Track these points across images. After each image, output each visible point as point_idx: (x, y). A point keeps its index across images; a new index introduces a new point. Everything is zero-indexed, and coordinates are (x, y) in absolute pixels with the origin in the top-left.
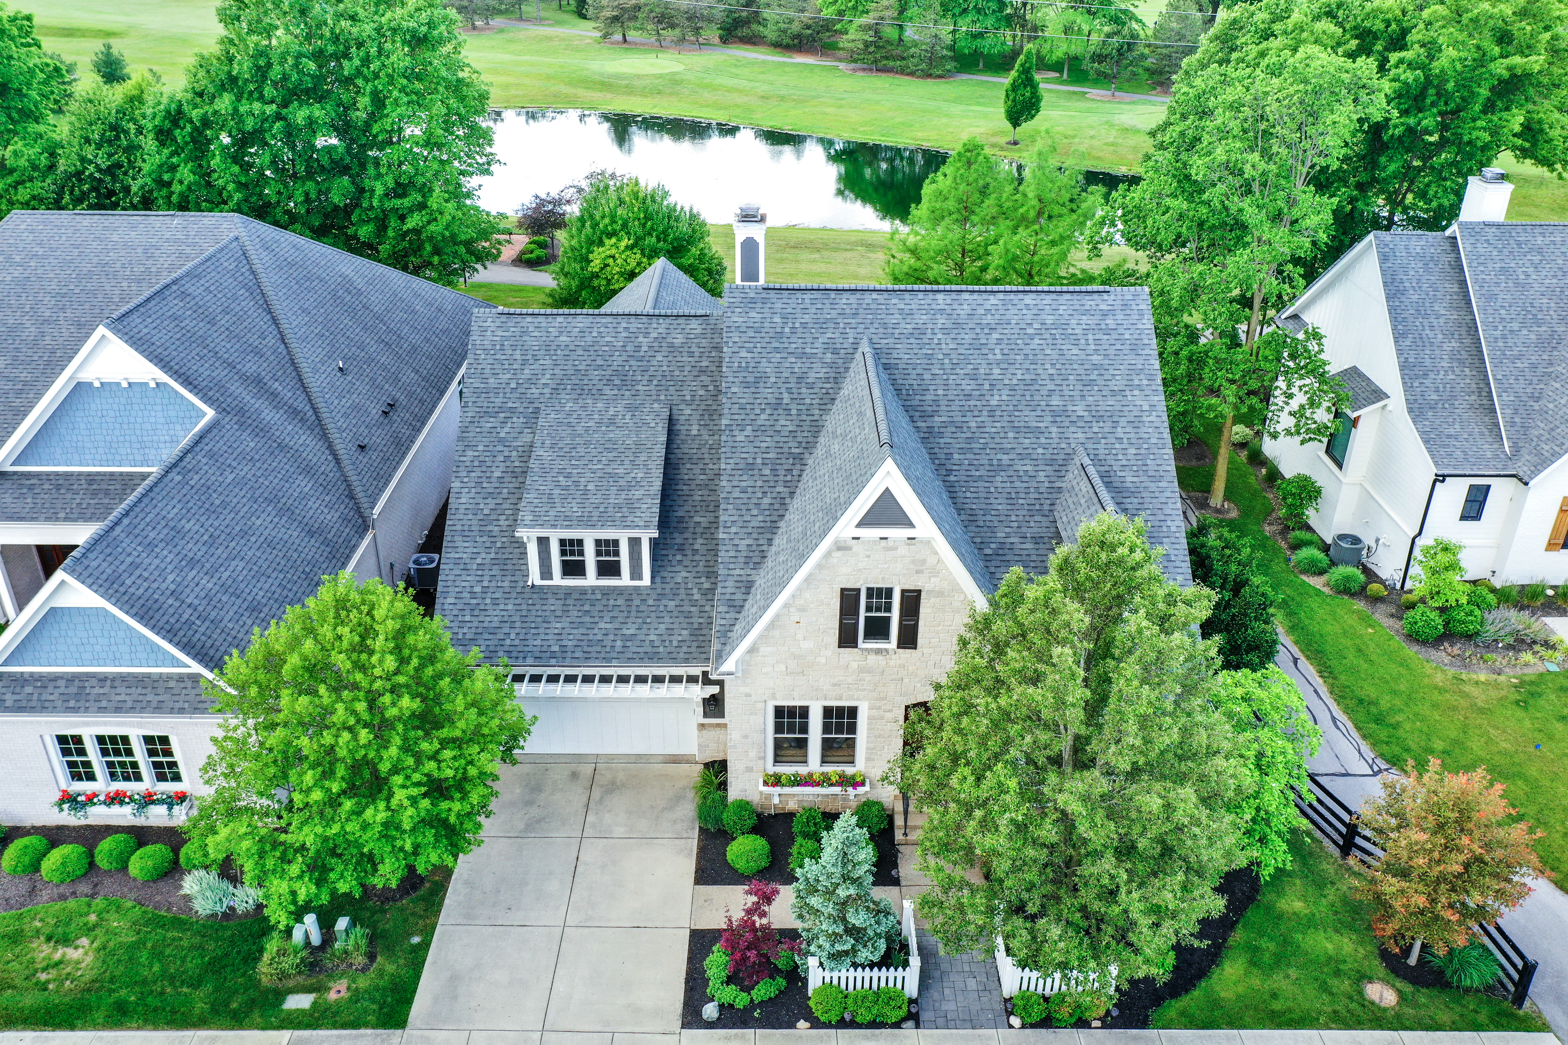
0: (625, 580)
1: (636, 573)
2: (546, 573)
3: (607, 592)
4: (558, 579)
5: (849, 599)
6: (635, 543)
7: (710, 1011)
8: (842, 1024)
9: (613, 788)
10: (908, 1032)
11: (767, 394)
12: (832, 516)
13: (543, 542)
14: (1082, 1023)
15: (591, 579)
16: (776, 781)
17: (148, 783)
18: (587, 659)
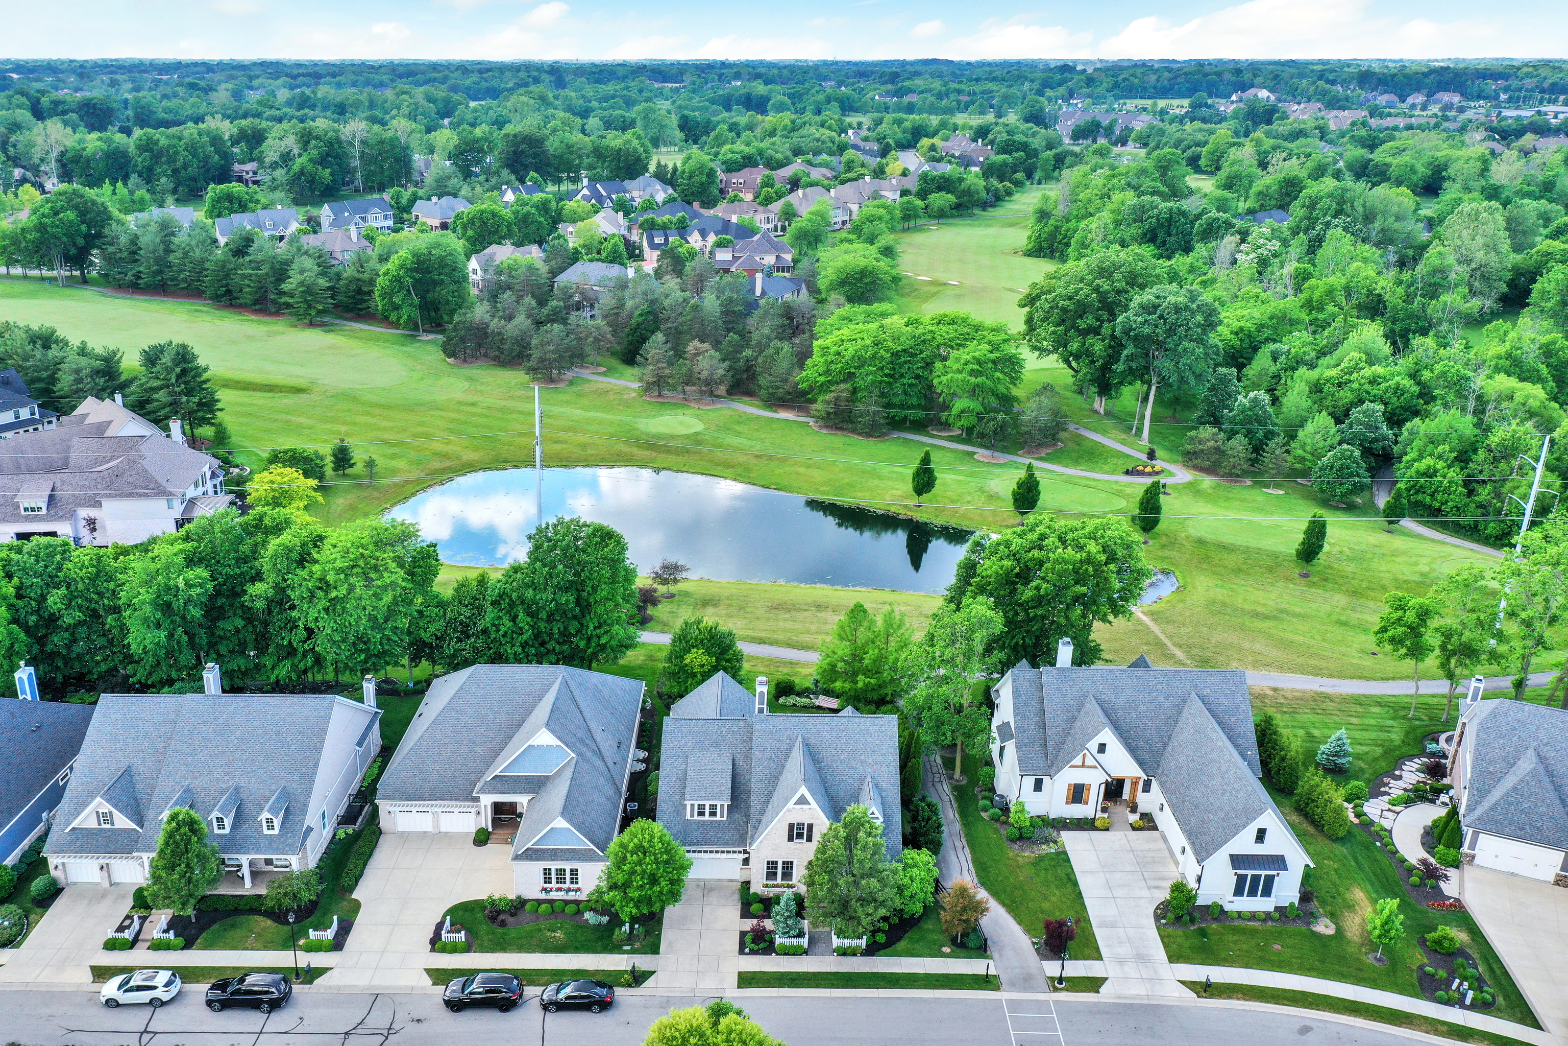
0: (718, 818)
1: (722, 816)
2: (692, 815)
3: (712, 822)
4: (696, 817)
5: (791, 826)
6: (722, 806)
7: (747, 950)
8: (785, 954)
9: (712, 889)
10: (804, 957)
11: (767, 755)
12: (787, 802)
13: (692, 805)
14: (855, 955)
15: (707, 817)
16: (767, 886)
17: (568, 885)
18: (706, 844)
